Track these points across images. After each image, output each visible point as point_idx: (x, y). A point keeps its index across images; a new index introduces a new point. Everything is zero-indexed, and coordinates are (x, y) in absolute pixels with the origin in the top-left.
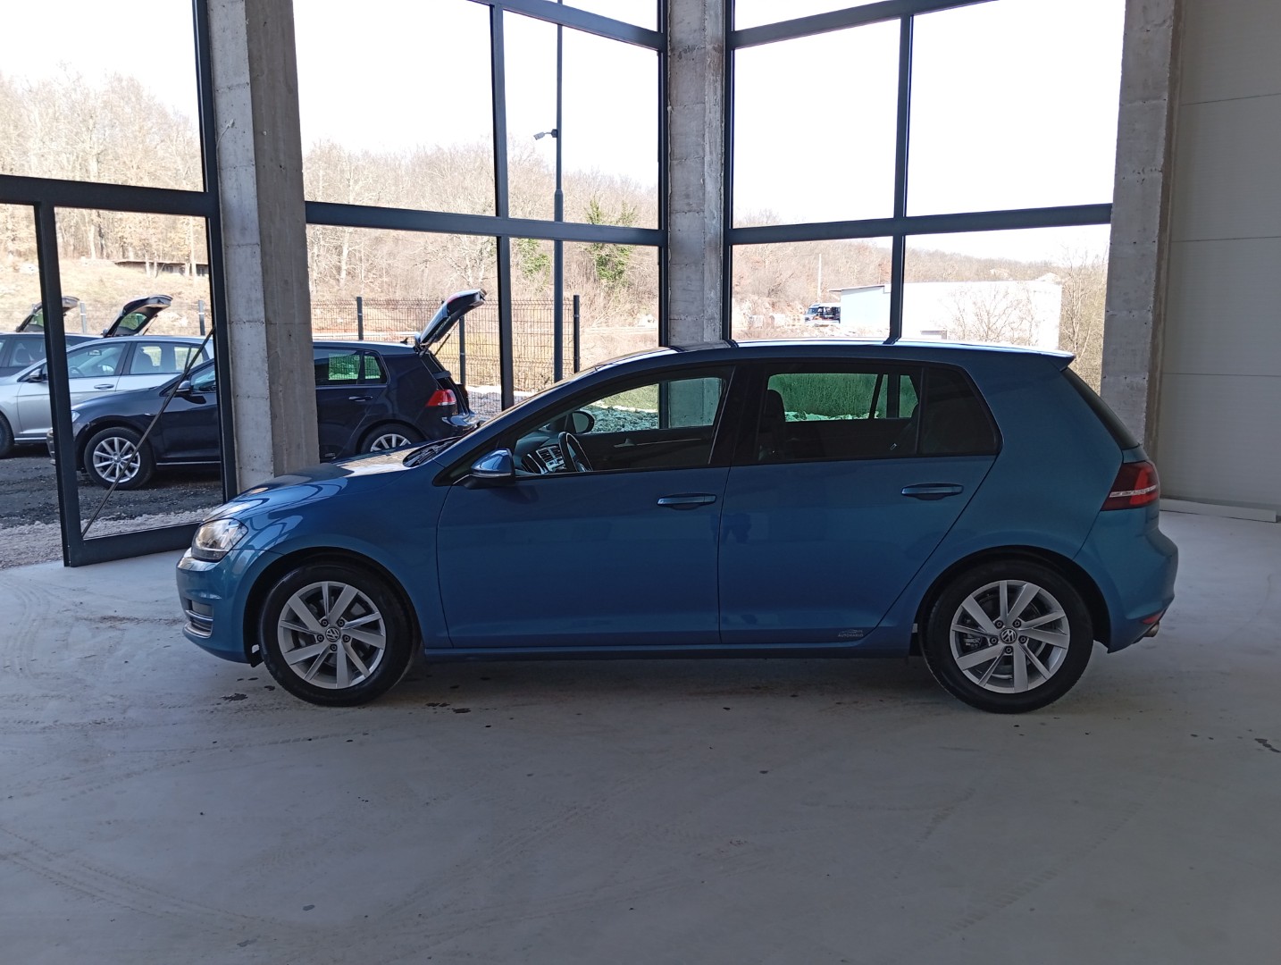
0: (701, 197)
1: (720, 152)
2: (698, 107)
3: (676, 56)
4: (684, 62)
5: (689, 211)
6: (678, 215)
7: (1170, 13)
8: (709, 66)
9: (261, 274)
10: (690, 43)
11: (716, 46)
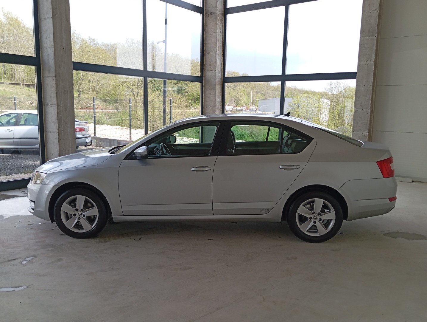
0: (215, 65)
1: (222, 50)
2: (215, 34)
3: (207, 16)
4: (210, 18)
5: (211, 70)
6: (207, 72)
7: (378, 7)
8: (219, 20)
9: (55, 87)
10: (212, 11)
11: (221, 13)
